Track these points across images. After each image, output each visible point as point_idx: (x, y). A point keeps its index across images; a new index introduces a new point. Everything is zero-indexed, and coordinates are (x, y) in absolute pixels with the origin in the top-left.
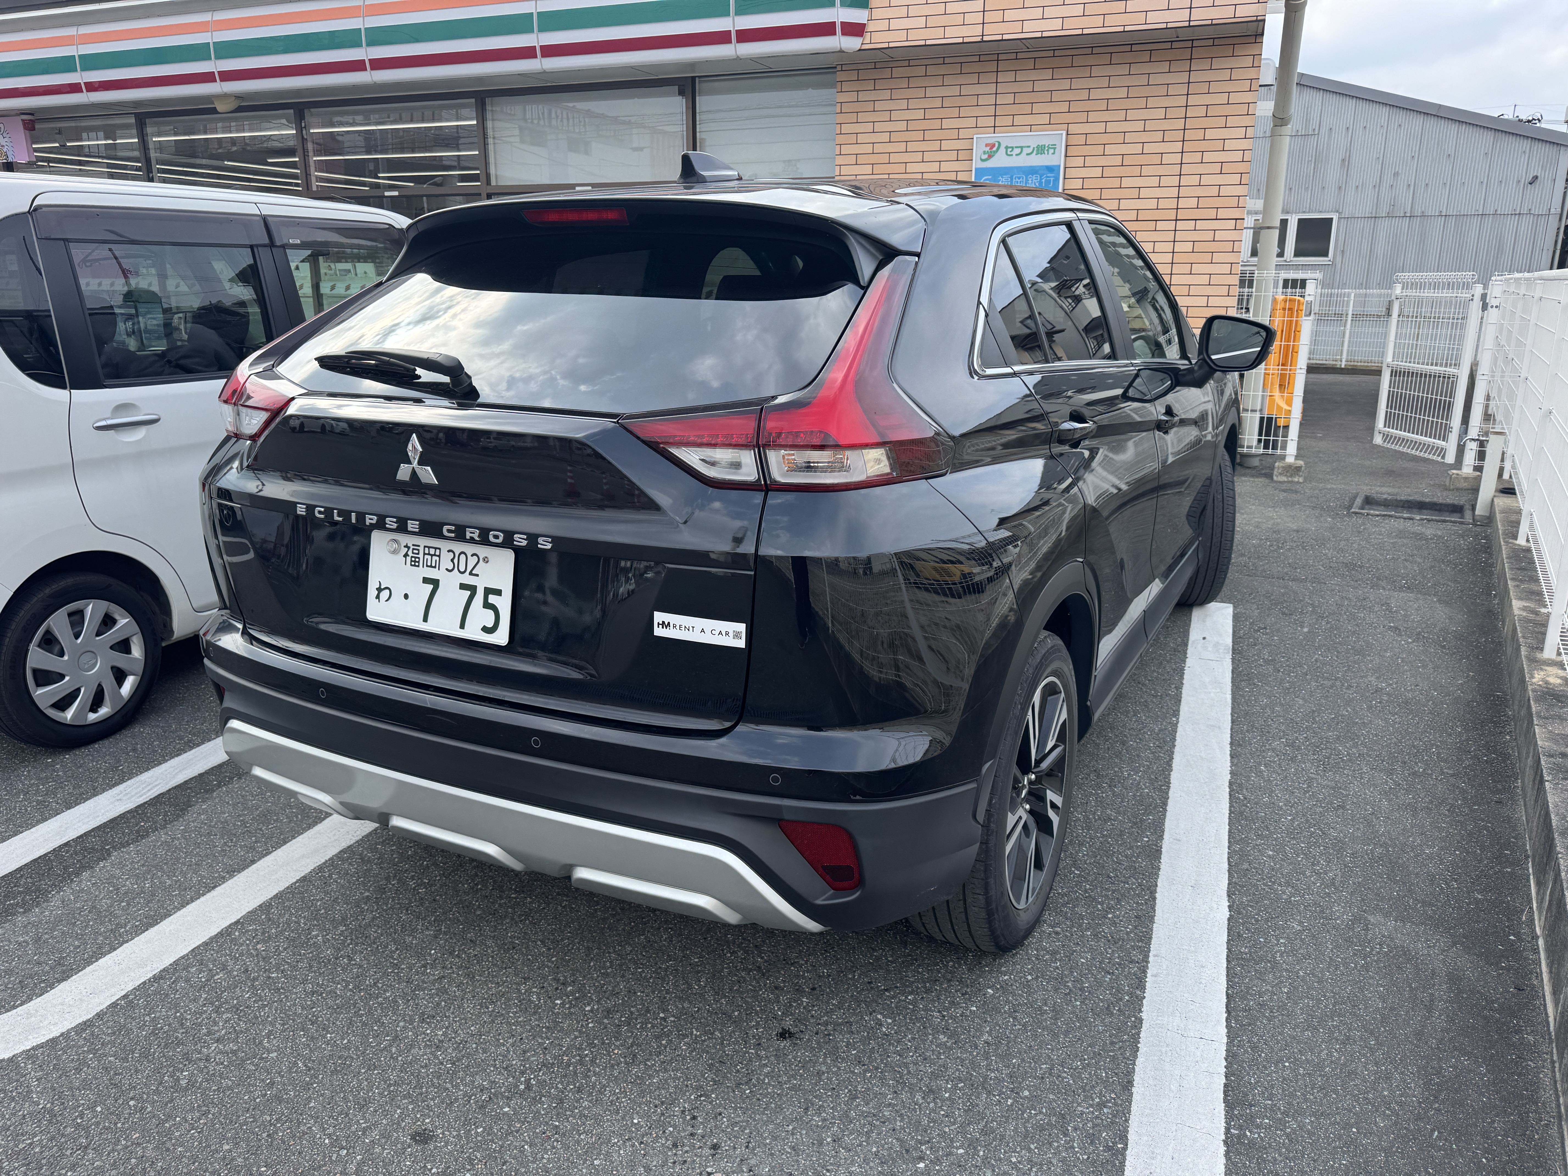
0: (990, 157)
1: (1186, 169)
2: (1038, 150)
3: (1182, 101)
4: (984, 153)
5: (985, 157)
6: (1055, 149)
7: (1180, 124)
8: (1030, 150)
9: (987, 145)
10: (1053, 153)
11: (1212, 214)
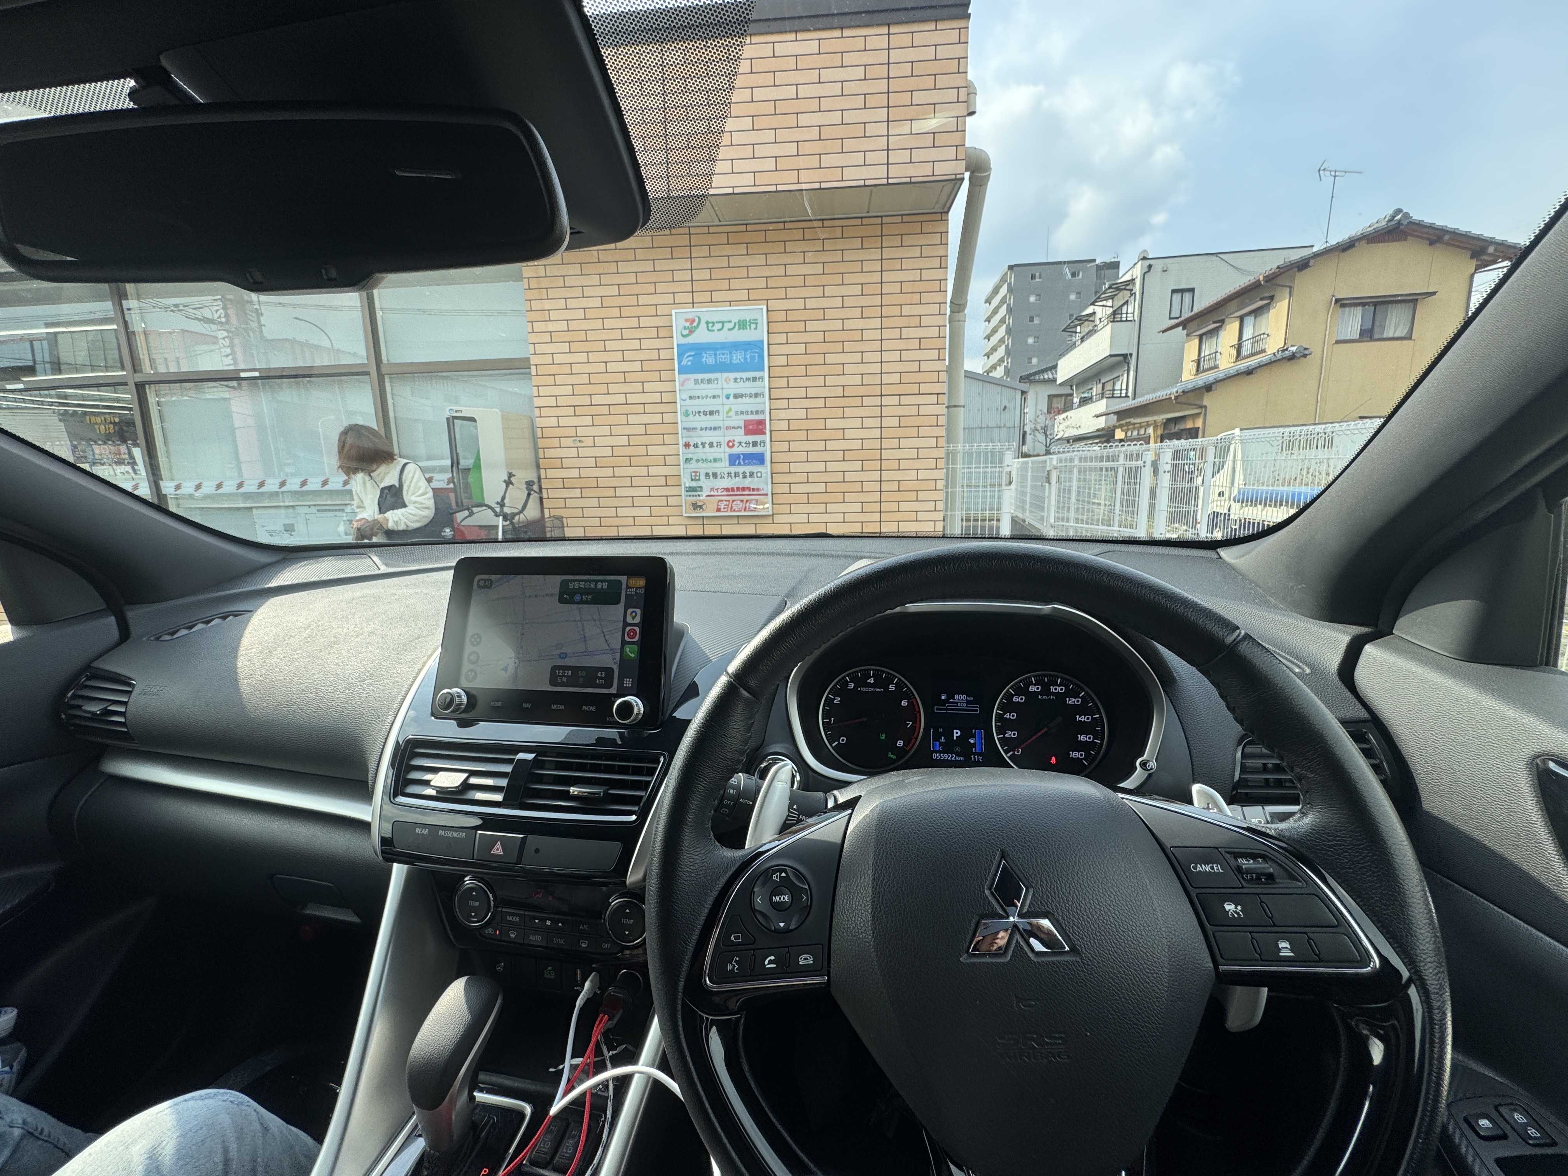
0: (691, 332)
1: (886, 345)
2: (740, 325)
3: (876, 278)
4: (685, 328)
5: (686, 332)
6: (756, 324)
7: (877, 300)
8: (731, 325)
9: (687, 320)
10: (756, 328)
11: (915, 389)
